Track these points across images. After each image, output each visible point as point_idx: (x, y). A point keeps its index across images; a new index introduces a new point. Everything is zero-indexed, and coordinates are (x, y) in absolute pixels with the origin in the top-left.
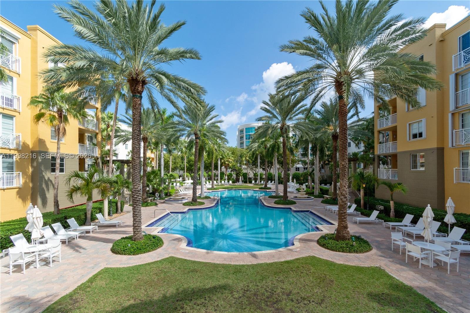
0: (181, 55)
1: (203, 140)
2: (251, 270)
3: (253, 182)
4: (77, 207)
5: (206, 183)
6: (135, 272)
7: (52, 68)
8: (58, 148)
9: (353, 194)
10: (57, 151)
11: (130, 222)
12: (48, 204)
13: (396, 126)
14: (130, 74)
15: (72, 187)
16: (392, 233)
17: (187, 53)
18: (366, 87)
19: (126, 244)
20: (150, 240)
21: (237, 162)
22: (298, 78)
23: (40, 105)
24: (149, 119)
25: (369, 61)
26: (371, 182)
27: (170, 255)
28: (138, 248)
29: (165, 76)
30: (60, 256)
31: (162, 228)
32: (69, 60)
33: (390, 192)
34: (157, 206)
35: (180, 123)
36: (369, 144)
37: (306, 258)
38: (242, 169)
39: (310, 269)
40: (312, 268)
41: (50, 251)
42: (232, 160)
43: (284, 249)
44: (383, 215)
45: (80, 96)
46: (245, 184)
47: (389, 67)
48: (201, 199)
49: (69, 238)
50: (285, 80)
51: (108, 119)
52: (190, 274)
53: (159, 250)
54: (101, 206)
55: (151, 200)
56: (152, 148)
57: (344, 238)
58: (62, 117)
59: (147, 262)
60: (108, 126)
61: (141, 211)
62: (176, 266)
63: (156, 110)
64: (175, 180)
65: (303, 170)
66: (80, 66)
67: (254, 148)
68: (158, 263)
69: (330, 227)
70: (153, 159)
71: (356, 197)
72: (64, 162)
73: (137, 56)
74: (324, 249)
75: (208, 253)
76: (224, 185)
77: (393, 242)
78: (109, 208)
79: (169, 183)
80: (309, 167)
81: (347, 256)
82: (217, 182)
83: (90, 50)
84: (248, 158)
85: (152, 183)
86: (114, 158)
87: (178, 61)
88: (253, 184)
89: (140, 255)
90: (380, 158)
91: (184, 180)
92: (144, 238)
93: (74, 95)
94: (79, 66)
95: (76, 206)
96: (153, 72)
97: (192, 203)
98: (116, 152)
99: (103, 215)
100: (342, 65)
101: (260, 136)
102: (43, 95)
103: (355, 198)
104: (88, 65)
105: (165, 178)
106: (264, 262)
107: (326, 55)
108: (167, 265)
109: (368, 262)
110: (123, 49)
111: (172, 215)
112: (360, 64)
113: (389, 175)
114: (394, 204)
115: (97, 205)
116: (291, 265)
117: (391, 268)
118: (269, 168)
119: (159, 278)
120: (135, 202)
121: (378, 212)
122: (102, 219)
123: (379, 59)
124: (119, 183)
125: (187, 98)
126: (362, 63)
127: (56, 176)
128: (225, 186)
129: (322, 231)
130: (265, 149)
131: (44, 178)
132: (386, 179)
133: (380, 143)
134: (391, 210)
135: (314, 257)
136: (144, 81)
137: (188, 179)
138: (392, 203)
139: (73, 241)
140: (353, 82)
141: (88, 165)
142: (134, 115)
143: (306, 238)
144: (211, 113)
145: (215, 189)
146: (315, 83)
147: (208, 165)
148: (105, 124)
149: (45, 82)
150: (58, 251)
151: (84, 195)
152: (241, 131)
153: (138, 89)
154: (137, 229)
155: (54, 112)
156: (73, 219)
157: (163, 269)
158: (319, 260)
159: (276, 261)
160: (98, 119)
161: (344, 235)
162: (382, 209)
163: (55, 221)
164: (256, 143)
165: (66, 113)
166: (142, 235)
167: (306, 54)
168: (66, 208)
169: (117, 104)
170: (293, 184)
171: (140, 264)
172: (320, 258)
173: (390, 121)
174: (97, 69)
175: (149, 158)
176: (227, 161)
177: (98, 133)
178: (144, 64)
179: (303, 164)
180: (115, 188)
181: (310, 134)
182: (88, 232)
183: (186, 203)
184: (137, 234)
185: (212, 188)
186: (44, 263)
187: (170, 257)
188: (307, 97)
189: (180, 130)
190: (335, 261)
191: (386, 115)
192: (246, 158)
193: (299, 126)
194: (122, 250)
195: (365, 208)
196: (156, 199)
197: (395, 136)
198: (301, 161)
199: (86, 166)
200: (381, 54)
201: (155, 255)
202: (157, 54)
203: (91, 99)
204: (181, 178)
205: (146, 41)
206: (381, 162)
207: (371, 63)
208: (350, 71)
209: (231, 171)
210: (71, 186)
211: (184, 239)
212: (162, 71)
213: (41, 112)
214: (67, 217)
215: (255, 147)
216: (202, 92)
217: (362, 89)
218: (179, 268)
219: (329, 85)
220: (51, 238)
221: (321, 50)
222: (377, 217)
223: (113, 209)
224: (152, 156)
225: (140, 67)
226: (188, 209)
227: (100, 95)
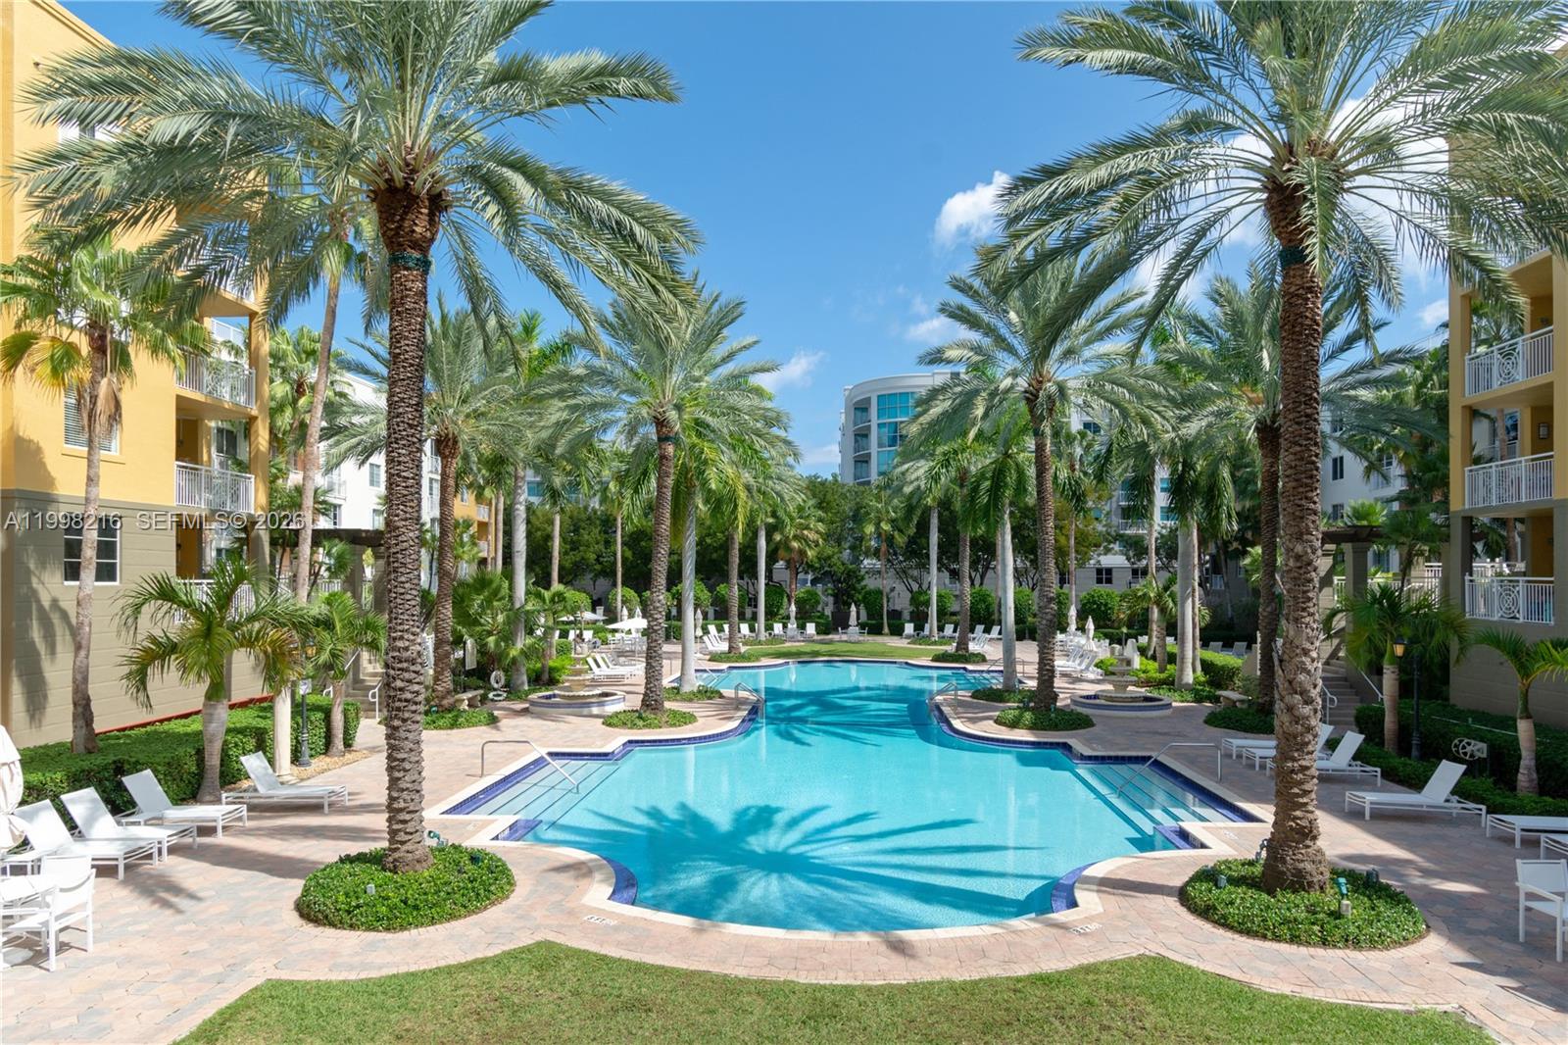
0: (593, 85)
1: (694, 446)
2: (882, 1008)
3: (909, 628)
4: (166, 726)
5: (706, 631)
6: (390, 1002)
7: (60, 148)
8: (91, 480)
9: (1351, 687)
10: (87, 492)
11: (377, 791)
12: (49, 710)
13: (1549, 387)
14: (383, 166)
15: (146, 644)
16: (1519, 861)
17: (617, 76)
18: (1408, 209)
19: (358, 886)
20: (459, 871)
21: (839, 542)
22: (1094, 174)
23: (20, 303)
24: (465, 360)
25: (1419, 93)
26: (1432, 634)
27: (539, 937)
28: (405, 902)
29: (524, 174)
30: (90, 927)
31: (512, 819)
32: (132, 114)
33: (1517, 683)
34: (497, 728)
35: (595, 375)
36: (1428, 467)
37: (1127, 966)
38: (862, 573)
39: (1143, 1014)
40: (1150, 1008)
41: (48, 906)
42: (817, 532)
43: (1031, 919)
44: (1485, 782)
45: (179, 264)
46: (871, 638)
47: (1510, 119)
48: (684, 700)
49: (128, 855)
50: (1039, 182)
51: (301, 362)
52: (621, 1017)
53: (494, 914)
54: (262, 724)
55: (469, 700)
56: (481, 482)
57: (1299, 883)
58: (108, 353)
59: (442, 963)
60: (299, 388)
61: (423, 746)
62: (562, 984)
63: (492, 322)
64: (572, 618)
65: (1130, 577)
66: (175, 137)
67: (912, 482)
68: (488, 968)
69: (1240, 832)
70: (483, 526)
71: (1361, 701)
72: (118, 539)
73: (409, 88)
74: (1208, 927)
75: (700, 930)
76: (784, 641)
77: (1523, 903)
78: (297, 730)
79: (548, 631)
80: (1153, 569)
81: (1313, 963)
82: (752, 629)
83: (219, 70)
84: (886, 527)
85: (478, 629)
86: (324, 523)
87: (581, 107)
88: (908, 637)
89: (414, 932)
90: (1473, 527)
91: (612, 617)
92: (432, 860)
93: (151, 260)
94: (167, 138)
95: (161, 721)
96: (476, 157)
97: (640, 717)
98: (331, 499)
99: (271, 762)
100: (1297, 111)
101: (937, 431)
102: (31, 259)
103: (1359, 705)
104: (205, 134)
105: (529, 607)
106: (938, 978)
107: (1223, 72)
108: (526, 978)
109: (1405, 988)
110: (354, 61)
111: (557, 763)
112: (1380, 108)
113: (1515, 602)
114: (1537, 734)
115: (247, 718)
116: (1059, 995)
117: (1511, 1018)
118: (976, 570)
119: (488, 1030)
120: (398, 709)
121: (1462, 768)
122: (267, 774)
123: (1465, 80)
124: (338, 626)
125: (618, 269)
126: (1387, 103)
127: (82, 594)
128: (788, 644)
129: (1203, 846)
130: (962, 486)
131: (38, 601)
132: (1500, 622)
133: (1477, 461)
134: (1522, 763)
135: (1161, 961)
136: (440, 195)
137: (631, 616)
138: (1524, 729)
139: (149, 867)
140: (1348, 190)
141: (219, 551)
142: (395, 339)
143: (1132, 878)
144: (725, 332)
145: (743, 657)
146: (1172, 197)
147: (715, 556)
148: (286, 380)
149: (38, 206)
150: (82, 906)
151: (192, 677)
152: (861, 408)
153: (413, 231)
154: (405, 822)
155: (72, 327)
156: (148, 772)
157: (508, 994)
158: (1186, 976)
159: (993, 972)
160: (254, 361)
161: (1301, 865)
162: (1478, 755)
163: (77, 782)
164: (922, 462)
165: (120, 334)
166: (424, 847)
167: (1132, 68)
168: (124, 729)
169: (333, 295)
170: (1082, 640)
171: (413, 968)
172: (1190, 968)
173: (1520, 361)
174: (245, 151)
175: (468, 524)
176: (795, 537)
177: (256, 418)
178: (442, 123)
179: (1131, 553)
180: (320, 650)
181: (1159, 419)
182: (206, 830)
183: (617, 714)
184: (403, 843)
185: (731, 654)
186: (26, 954)
187: (539, 944)
188: (1141, 258)
189: (593, 407)
190: (1257, 981)
191: (1506, 336)
192: (878, 525)
193: (1108, 387)
194: (338, 910)
195: (1403, 748)
196: (491, 695)
197: (1543, 431)
198: (1119, 538)
199: (210, 555)
200: (1475, 60)
201: (476, 932)
202: (493, 82)
203: (224, 273)
204: (600, 610)
205: (446, 27)
206: (1479, 547)
207: (1429, 100)
208: (1333, 138)
209: (814, 582)
210: (140, 638)
211: (600, 867)
212: (513, 153)
213: (23, 329)
214: (126, 767)
215: (917, 479)
216: (682, 239)
217: (1388, 219)
218: (576, 993)
219: (1241, 204)
220: (55, 853)
221: (1206, 47)
222: (1453, 793)
223: (314, 735)
224: (481, 514)
225: (421, 139)
226: (626, 739)
227: (257, 259)
